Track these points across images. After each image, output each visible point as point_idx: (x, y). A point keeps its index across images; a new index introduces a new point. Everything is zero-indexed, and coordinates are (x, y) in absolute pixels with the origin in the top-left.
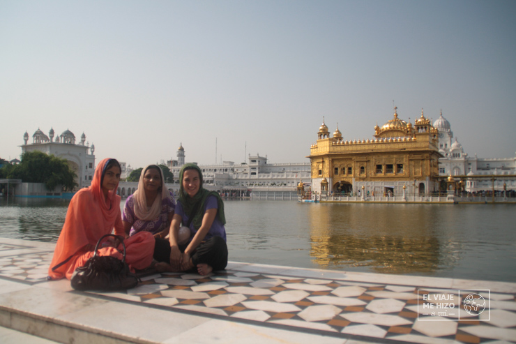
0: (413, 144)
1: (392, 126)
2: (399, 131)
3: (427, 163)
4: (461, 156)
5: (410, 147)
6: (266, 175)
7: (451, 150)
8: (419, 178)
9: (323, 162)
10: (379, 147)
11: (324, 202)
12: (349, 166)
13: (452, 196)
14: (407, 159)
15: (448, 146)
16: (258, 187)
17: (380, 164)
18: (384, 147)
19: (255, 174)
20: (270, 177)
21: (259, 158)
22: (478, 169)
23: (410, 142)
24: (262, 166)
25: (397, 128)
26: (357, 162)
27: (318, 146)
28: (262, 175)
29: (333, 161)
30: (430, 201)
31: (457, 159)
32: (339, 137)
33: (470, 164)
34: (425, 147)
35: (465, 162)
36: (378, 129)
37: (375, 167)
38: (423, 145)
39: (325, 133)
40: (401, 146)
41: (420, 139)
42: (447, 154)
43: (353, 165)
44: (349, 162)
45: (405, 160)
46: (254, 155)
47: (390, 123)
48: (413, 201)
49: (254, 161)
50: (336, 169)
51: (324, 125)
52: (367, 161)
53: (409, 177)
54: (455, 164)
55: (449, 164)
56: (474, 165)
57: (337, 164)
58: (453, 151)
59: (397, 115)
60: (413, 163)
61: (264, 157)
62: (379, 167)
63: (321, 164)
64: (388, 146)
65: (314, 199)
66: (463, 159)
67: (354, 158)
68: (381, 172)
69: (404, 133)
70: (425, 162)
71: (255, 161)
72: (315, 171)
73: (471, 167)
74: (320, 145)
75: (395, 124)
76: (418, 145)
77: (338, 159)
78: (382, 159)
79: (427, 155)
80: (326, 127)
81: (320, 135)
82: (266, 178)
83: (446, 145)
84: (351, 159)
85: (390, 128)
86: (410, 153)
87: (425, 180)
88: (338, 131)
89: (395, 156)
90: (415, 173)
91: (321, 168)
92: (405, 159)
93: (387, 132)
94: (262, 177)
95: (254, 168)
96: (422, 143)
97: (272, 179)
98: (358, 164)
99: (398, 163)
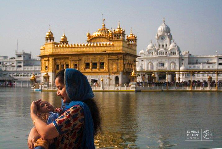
0: (111, 47)
1: (99, 33)
2: (103, 38)
3: (121, 62)
4: (176, 54)
5: (109, 50)
6: (30, 67)
7: (169, 50)
8: (115, 73)
9: (48, 60)
10: (88, 49)
11: (46, 91)
12: (67, 64)
13: (135, 86)
14: (107, 59)
15: (168, 46)
16: (23, 77)
17: (88, 62)
18: (91, 49)
19: (20, 66)
20: (33, 70)
21: (24, 54)
22: (189, 63)
23: (110, 46)
24: (27, 61)
25: (103, 35)
26: (72, 60)
27: (46, 48)
28: (26, 67)
29: (55, 59)
30: (120, 90)
31: (173, 56)
32: (65, 41)
33: (183, 60)
34: (120, 50)
35: (179, 58)
36: (89, 36)
37: (85, 64)
38: (118, 48)
39: (51, 37)
40: (103, 49)
41: (116, 44)
42: (166, 52)
43: (69, 63)
44: (67, 61)
45: (105, 60)
46: (20, 52)
47: (99, 31)
48: (108, 90)
49: (19, 56)
50: (58, 66)
51: (50, 32)
52: (79, 60)
53: (108, 72)
54: (172, 60)
55: (167, 60)
56: (186, 61)
57: (58, 62)
58: (171, 50)
59: (104, 25)
60: (111, 62)
61: (29, 53)
62: (87, 65)
63: (47, 62)
64: (94, 49)
65: (40, 89)
66: (178, 56)
67: (70, 57)
68: (89, 68)
69: (107, 39)
70: (119, 61)
71: (21, 56)
72: (43, 67)
73: (183, 62)
74: (46, 47)
75: (102, 32)
76: (115, 48)
77: (58, 58)
78: (89, 59)
79: (121, 56)
80: (52, 33)
81: (47, 39)
82: (29, 70)
83: (166, 45)
84: (68, 58)
85: (98, 35)
86: (109, 54)
87: (120, 74)
88: (64, 36)
89: (99, 56)
90: (112, 69)
91: (47, 65)
92: (105, 58)
93: (95, 38)
94: (26, 70)
95: (20, 62)
96: (118, 47)
97: (34, 71)
98: (73, 62)
99: (101, 61)
